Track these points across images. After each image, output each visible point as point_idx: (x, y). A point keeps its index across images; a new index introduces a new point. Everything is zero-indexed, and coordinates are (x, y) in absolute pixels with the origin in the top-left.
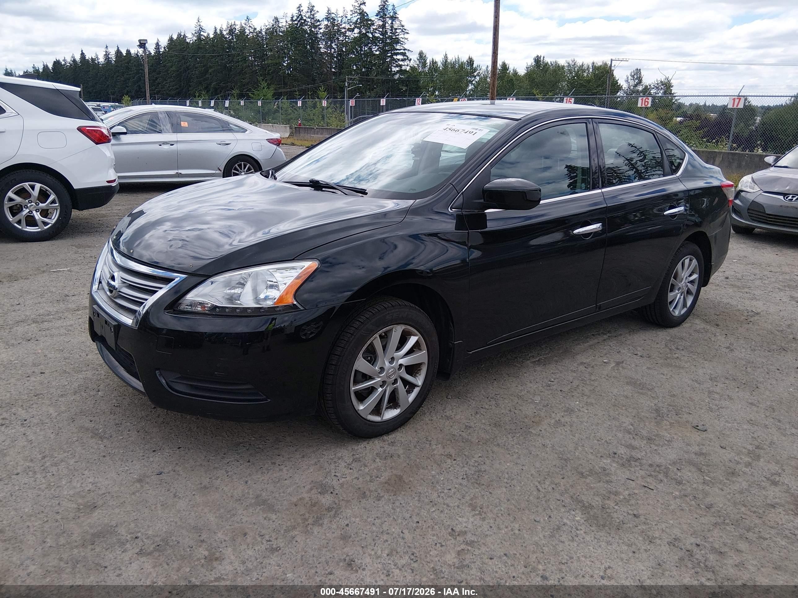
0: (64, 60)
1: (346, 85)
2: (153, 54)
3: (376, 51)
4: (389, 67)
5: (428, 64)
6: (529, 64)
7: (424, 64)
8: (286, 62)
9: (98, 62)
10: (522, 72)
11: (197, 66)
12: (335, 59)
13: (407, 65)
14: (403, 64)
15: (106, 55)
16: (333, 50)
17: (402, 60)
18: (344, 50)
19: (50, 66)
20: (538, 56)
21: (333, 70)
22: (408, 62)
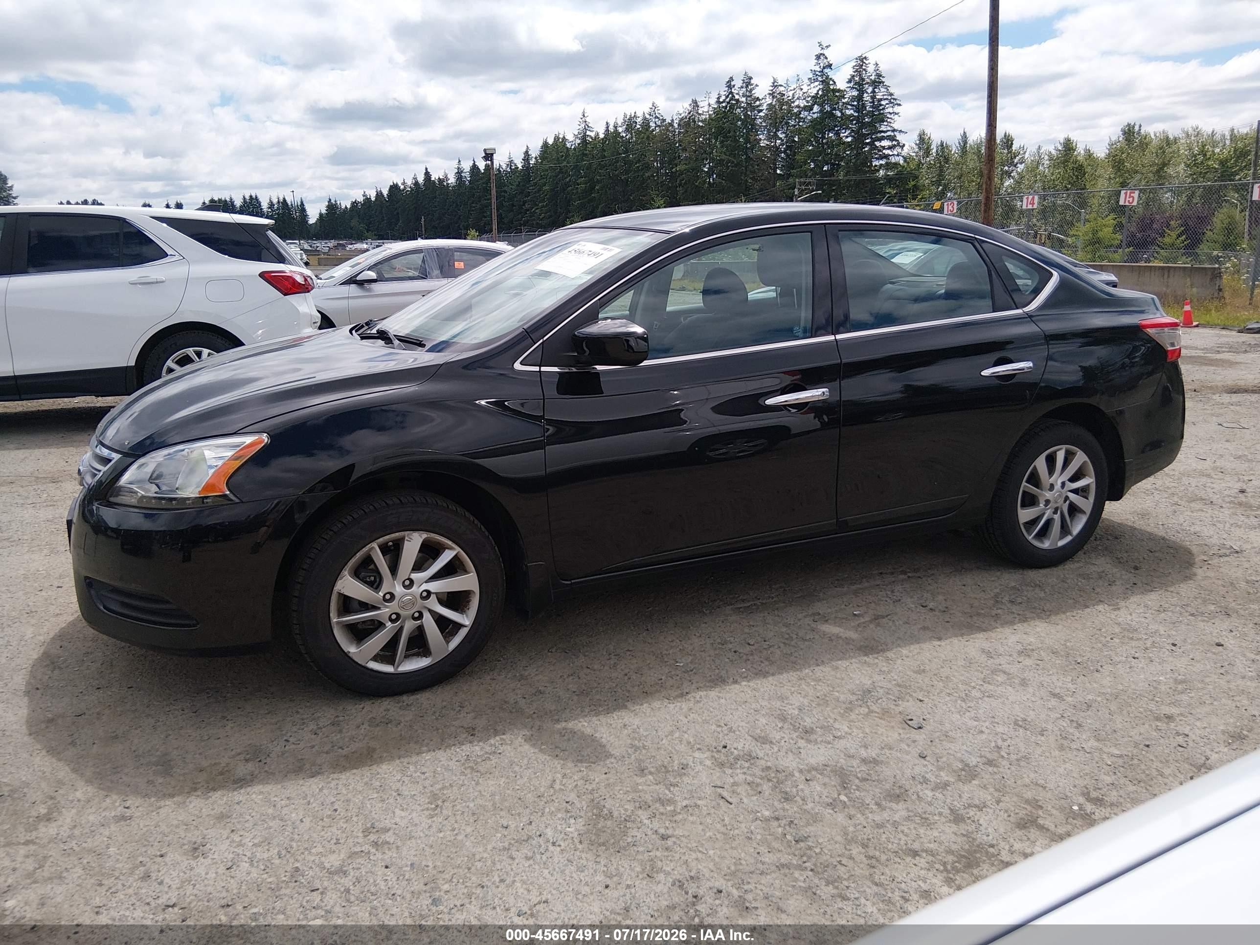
0: (404, 183)
1: (796, 193)
2: (520, 167)
3: (847, 137)
4: (868, 159)
5: (934, 151)
6: (1114, 139)
7: (927, 152)
8: (707, 166)
9: (448, 184)
10: (1101, 152)
11: (579, 181)
12: (783, 155)
13: (898, 155)
14: (891, 153)
15: (458, 173)
16: (779, 141)
17: (890, 148)
18: (796, 139)
19: (385, 192)
20: (1129, 125)
21: (778, 172)
22: (900, 150)
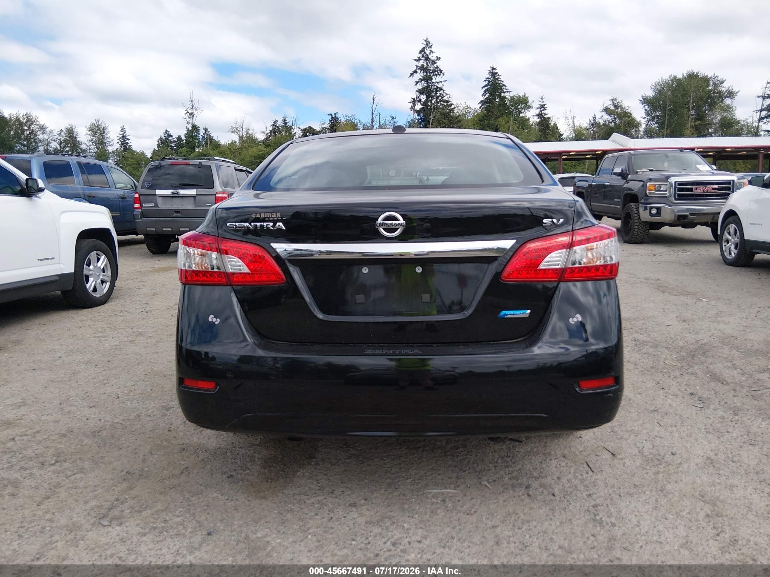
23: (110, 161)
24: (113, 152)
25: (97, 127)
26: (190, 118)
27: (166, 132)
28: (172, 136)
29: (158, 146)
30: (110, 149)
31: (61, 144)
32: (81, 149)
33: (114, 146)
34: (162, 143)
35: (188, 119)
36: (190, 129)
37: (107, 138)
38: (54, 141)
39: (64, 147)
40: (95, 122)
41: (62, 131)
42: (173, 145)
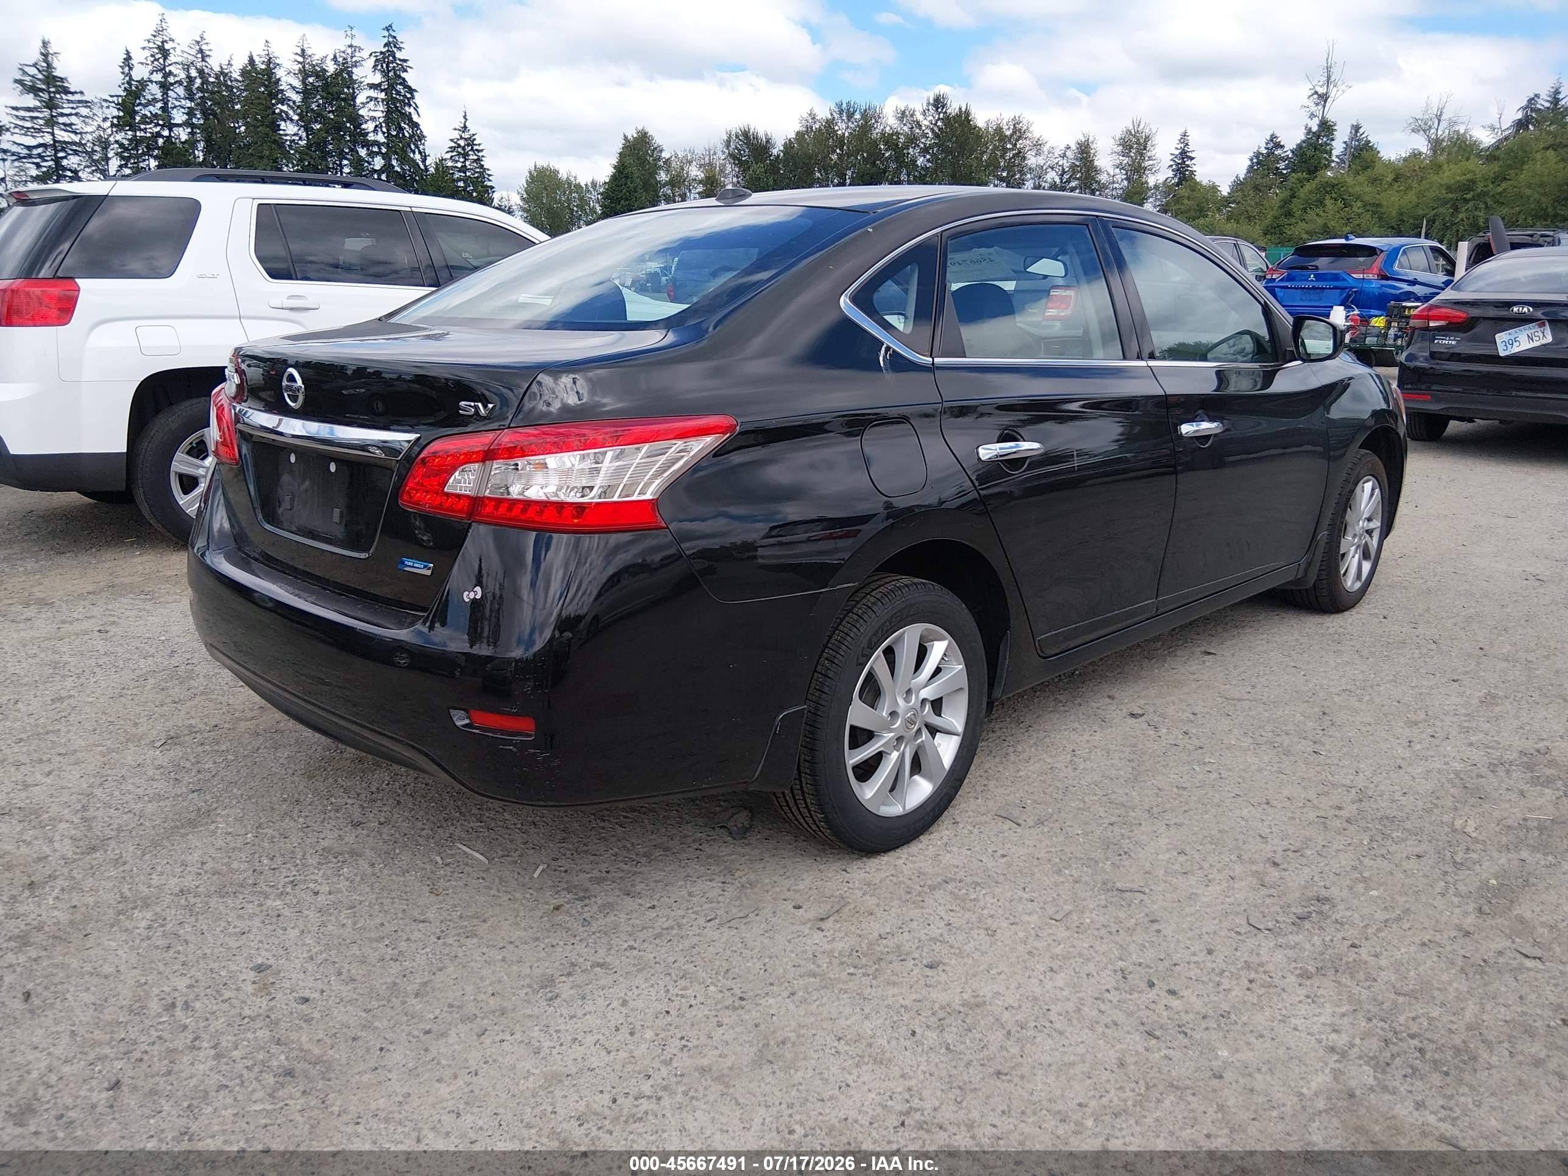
23: (1148, 206)
24: (1156, 187)
25: (1134, 136)
26: (1317, 104)
27: (1273, 137)
28: (1282, 147)
29: (1250, 169)
30: (1151, 181)
31: (1062, 175)
32: (1099, 182)
33: (1160, 174)
34: (1258, 163)
35: (1313, 108)
36: (1315, 129)
37: (1150, 158)
38: (1052, 168)
39: (1069, 181)
40: (1131, 127)
41: (1068, 148)
42: (1282, 165)
